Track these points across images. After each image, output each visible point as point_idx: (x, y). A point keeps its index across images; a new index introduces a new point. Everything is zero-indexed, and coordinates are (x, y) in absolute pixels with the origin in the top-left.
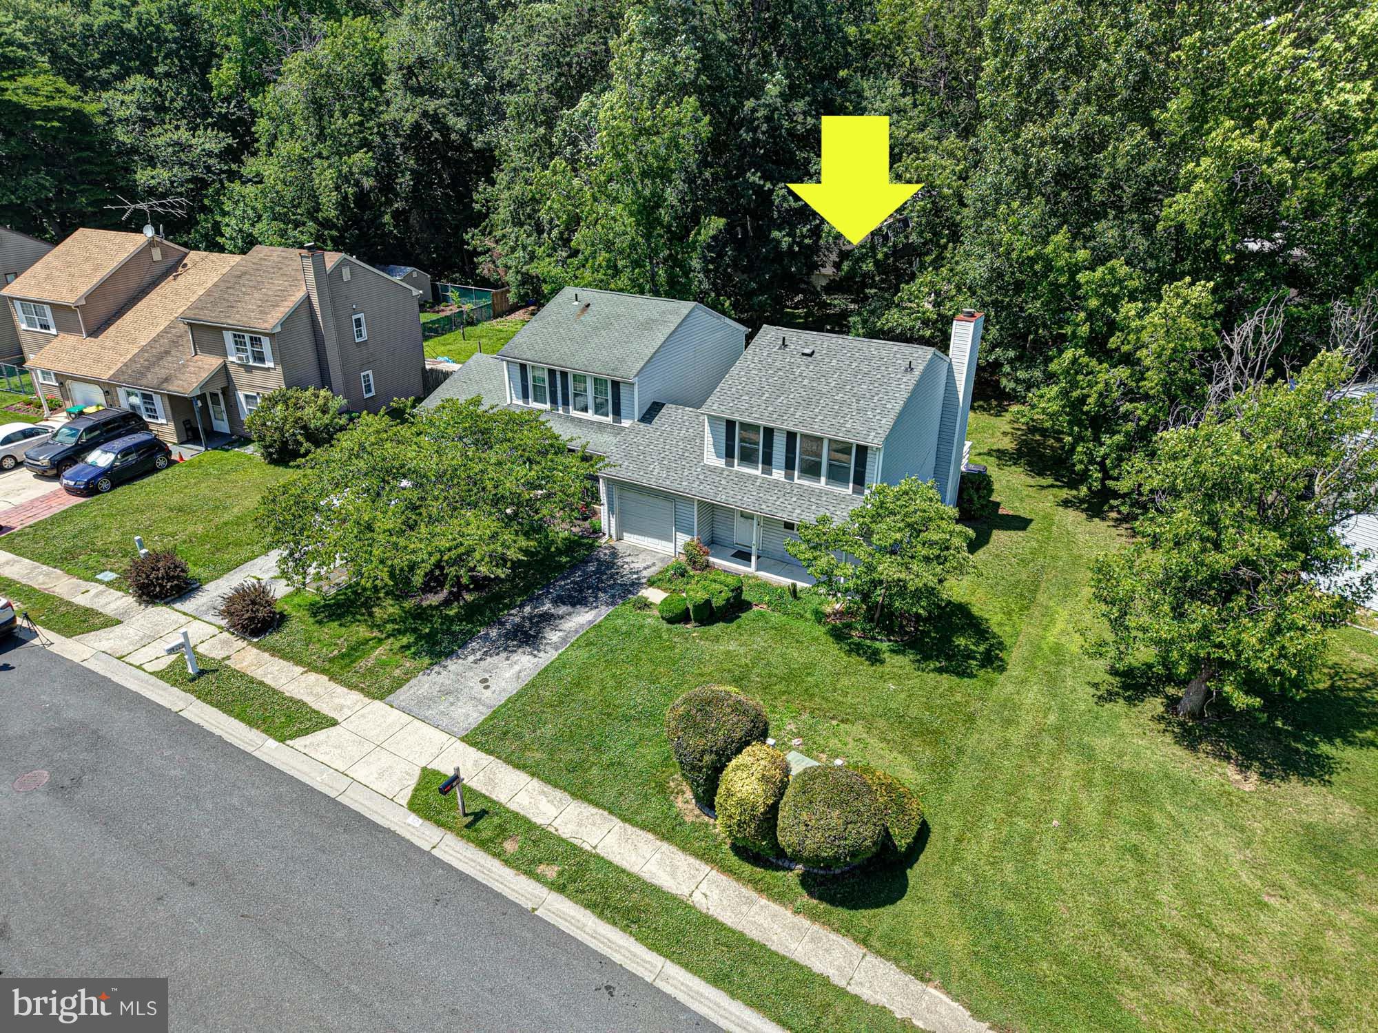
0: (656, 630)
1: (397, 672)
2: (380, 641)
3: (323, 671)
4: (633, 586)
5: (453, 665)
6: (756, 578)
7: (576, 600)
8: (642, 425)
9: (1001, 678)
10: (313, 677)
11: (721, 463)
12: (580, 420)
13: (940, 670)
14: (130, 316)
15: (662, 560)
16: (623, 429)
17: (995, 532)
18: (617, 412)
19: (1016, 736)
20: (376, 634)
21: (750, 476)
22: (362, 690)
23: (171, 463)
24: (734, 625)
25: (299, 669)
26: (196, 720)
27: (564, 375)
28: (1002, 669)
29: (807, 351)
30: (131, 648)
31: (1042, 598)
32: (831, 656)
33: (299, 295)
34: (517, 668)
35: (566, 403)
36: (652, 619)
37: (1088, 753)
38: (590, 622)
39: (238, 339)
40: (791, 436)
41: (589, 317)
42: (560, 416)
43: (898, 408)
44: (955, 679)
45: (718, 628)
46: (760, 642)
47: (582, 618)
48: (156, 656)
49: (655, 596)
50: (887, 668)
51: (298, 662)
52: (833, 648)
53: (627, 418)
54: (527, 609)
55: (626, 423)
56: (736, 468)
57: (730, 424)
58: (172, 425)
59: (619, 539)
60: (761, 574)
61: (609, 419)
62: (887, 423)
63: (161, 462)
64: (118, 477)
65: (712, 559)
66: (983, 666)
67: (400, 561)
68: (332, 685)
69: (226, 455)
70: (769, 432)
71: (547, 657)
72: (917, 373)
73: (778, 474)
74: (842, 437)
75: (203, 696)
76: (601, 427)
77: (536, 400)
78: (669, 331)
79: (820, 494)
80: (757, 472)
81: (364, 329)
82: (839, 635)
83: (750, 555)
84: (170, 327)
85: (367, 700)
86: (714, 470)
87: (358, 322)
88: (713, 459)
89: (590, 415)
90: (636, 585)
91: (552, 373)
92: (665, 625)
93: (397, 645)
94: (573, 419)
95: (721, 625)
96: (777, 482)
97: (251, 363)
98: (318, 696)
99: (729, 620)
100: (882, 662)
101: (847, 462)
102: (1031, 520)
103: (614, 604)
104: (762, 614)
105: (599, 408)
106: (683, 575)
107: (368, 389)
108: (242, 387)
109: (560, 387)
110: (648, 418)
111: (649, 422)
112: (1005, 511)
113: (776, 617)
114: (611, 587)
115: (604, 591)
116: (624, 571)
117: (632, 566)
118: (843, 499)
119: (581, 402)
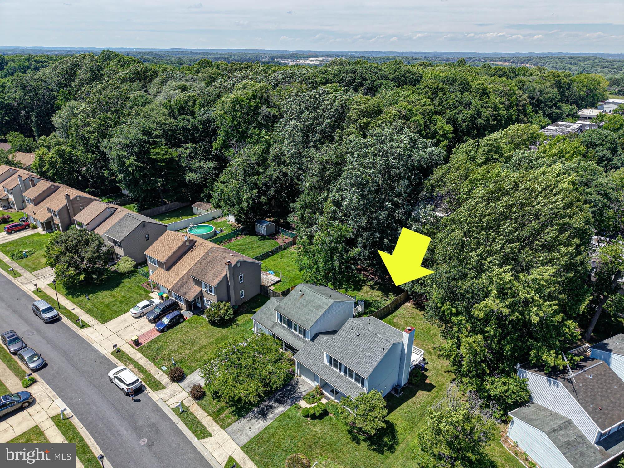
0: (299, 419)
1: (230, 420)
2: (227, 407)
3: (212, 416)
4: (298, 399)
5: (244, 421)
6: (334, 402)
7: (281, 402)
8: (311, 342)
9: (391, 455)
10: (209, 417)
11: (328, 364)
12: (295, 334)
14: (178, 264)
15: (310, 388)
16: (306, 341)
17: (420, 391)
18: (304, 335)
20: (226, 405)
21: (335, 371)
22: (220, 425)
23: (184, 320)
24: (321, 421)
25: (206, 414)
26: (180, 428)
27: (292, 322)
28: (392, 452)
29: (358, 334)
30: (168, 398)
32: (344, 438)
33: (224, 274)
34: (259, 425)
35: (291, 328)
36: (299, 414)
38: (283, 411)
39: (206, 285)
40: (346, 368)
41: (302, 300)
42: (290, 331)
43: (375, 365)
44: (377, 454)
45: (317, 421)
46: (327, 430)
47: (280, 409)
48: (174, 402)
49: (303, 404)
50: (359, 446)
51: (206, 412)
52: (346, 435)
53: (307, 338)
54: (267, 402)
56: (332, 367)
57: (332, 358)
58: (185, 306)
59: (300, 376)
60: (336, 401)
61: (302, 336)
62: (371, 370)
63: (181, 321)
64: (170, 326)
65: (323, 392)
66: (388, 450)
67: (232, 394)
68: (213, 422)
69: (199, 318)
70: (341, 364)
71: (267, 423)
72: (385, 352)
73: (342, 373)
74: (357, 372)
75: (183, 420)
76: (300, 338)
77: (283, 323)
78: (323, 312)
79: (353, 384)
80: (337, 370)
81: (243, 279)
84: (188, 272)
85: (220, 429)
86: (326, 366)
87: (241, 277)
88: (326, 362)
89: (297, 333)
90: (299, 398)
91: (289, 320)
92: (302, 418)
93: (231, 411)
94: (293, 333)
95: (318, 420)
96: (342, 376)
97: (209, 292)
98: (209, 425)
99: (320, 419)
100: (359, 444)
101: (359, 379)
102: (435, 387)
103: (291, 405)
104: (331, 418)
105: (300, 332)
106: (313, 397)
107: (242, 295)
108: (206, 297)
109: (290, 324)
110: (313, 339)
111: (313, 341)
112: (428, 381)
113: (334, 420)
114: (292, 398)
115: (290, 399)
116: (298, 392)
117: (301, 389)
118: (358, 387)
119: (296, 329)
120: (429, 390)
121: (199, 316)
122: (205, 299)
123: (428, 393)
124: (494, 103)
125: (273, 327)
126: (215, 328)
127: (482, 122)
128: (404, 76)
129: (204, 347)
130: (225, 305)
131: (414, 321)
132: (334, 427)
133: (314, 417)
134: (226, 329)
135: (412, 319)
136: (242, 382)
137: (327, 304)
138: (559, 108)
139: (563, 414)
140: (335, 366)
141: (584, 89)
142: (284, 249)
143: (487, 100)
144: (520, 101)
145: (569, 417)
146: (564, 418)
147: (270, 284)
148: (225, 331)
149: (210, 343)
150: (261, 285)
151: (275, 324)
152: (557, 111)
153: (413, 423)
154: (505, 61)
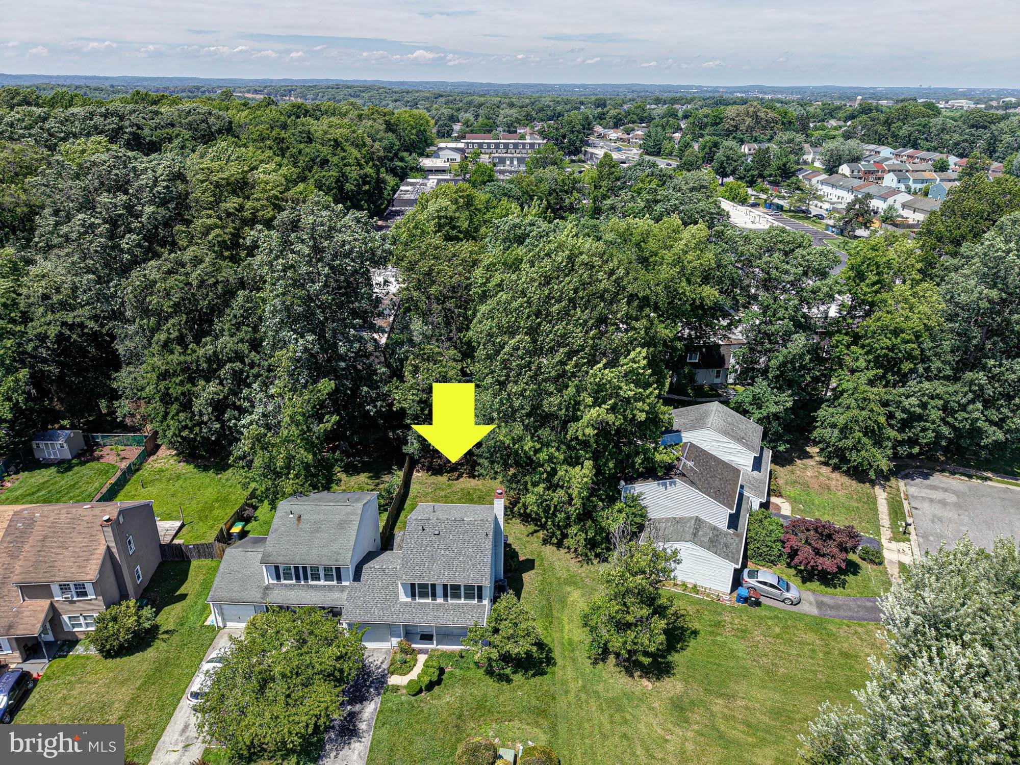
0: (410, 703)
4: (382, 678)
6: (438, 650)
7: (361, 699)
8: (356, 584)
9: (556, 669)
11: (409, 600)
12: (316, 586)
13: (534, 676)
15: (388, 653)
16: (346, 586)
17: (524, 575)
18: (339, 579)
19: (571, 697)
21: (426, 603)
23: (37, 680)
24: (443, 685)
27: (305, 569)
28: (555, 664)
29: (437, 532)
31: (555, 613)
32: (490, 686)
33: (102, 549)
34: (356, 752)
35: (306, 578)
36: (405, 696)
37: (597, 695)
38: (375, 709)
39: (64, 588)
40: (445, 586)
41: (304, 526)
42: (303, 586)
43: (489, 561)
44: (541, 678)
45: (436, 690)
46: (459, 691)
47: (370, 709)
49: (397, 680)
50: (514, 684)
52: (489, 681)
53: (345, 581)
55: (344, 583)
56: (418, 600)
57: (413, 585)
60: (439, 647)
61: (335, 583)
62: (488, 570)
63: (31, 685)
64: (13, 708)
65: (413, 646)
66: (548, 665)
69: (67, 660)
70: (434, 586)
71: (367, 739)
72: (490, 537)
73: (440, 600)
74: (470, 583)
76: (331, 588)
77: (285, 579)
78: (356, 527)
79: (464, 605)
80: (429, 601)
81: (132, 545)
82: (490, 672)
83: (432, 636)
86: (406, 604)
87: (130, 542)
88: (404, 598)
89: (322, 582)
90: (383, 676)
91: (296, 569)
92: (413, 698)
94: (312, 586)
95: (438, 687)
96: (440, 604)
97: (75, 599)
99: (442, 683)
100: (512, 680)
101: (473, 592)
102: (534, 560)
103: (379, 694)
104: (451, 673)
105: (328, 577)
106: (405, 662)
107: (139, 577)
108: (66, 613)
109: (302, 573)
110: (357, 577)
111: (359, 580)
112: (522, 558)
113: (458, 672)
114: (372, 682)
115: (370, 686)
116: (373, 668)
117: (375, 663)
118: (474, 606)
119: (316, 577)
120: (532, 568)
121: (65, 656)
122: (65, 618)
123: (533, 572)
124: (356, 158)
125: (265, 595)
126: (125, 659)
127: (353, 187)
128: (205, 121)
129: (135, 700)
130: (128, 607)
131: (443, 493)
132: (465, 682)
133: (430, 686)
134: (150, 649)
135: (438, 491)
136: (301, 701)
137: (353, 514)
138: (402, 159)
139: (687, 514)
140: (424, 595)
141: (414, 131)
142: (137, 470)
143: (343, 154)
144: (373, 153)
145: (694, 515)
146: (691, 518)
147: (170, 538)
148: (150, 653)
149: (139, 689)
150: (161, 545)
151: (267, 588)
152: (400, 164)
153: (547, 616)
154: (256, 92)
